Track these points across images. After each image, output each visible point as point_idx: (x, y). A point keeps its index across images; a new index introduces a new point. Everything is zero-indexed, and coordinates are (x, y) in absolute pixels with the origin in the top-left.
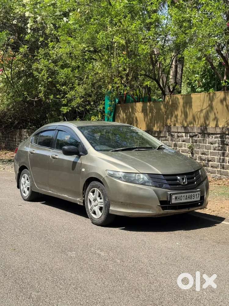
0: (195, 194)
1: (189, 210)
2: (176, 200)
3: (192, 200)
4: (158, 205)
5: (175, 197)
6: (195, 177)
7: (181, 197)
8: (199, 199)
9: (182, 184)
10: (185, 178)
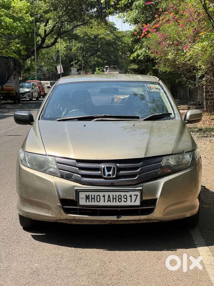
0: (128, 194)
1: (118, 218)
2: (88, 200)
3: (122, 204)
4: (58, 205)
5: (86, 195)
6: (141, 167)
7: (98, 197)
8: (138, 203)
9: (105, 177)
10: (114, 168)
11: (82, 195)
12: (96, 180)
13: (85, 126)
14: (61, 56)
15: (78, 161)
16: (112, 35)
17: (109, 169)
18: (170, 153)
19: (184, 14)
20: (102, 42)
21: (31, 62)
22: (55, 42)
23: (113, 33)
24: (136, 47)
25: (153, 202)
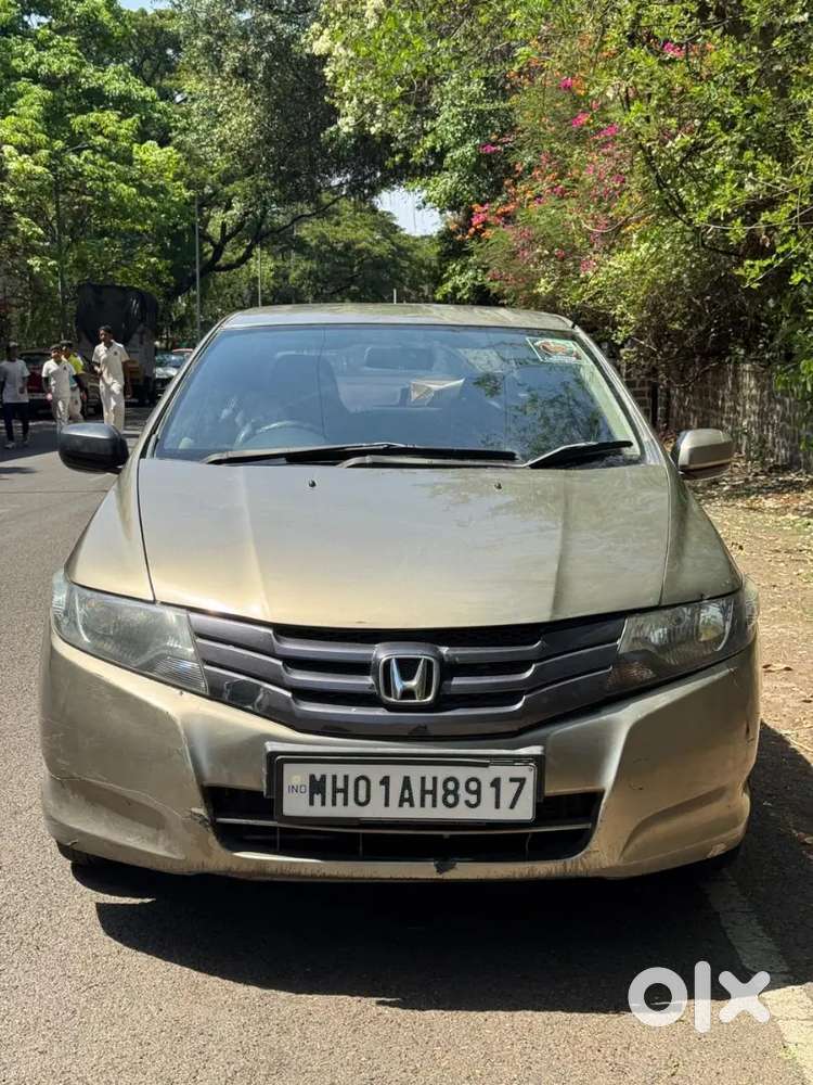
0: (486, 775)
1: (440, 870)
2: (318, 798)
3: (461, 813)
4: (195, 814)
5: (312, 777)
6: (535, 662)
7: (362, 784)
8: (525, 811)
9: (393, 700)
10: (429, 664)
11: (295, 776)
12: (353, 711)
13: (313, 485)
14: (262, 291)
15: (283, 631)
16: (387, 244)
17: (408, 669)
18: (652, 602)
19: (581, 179)
20: (363, 260)
21: (188, 304)
22: (248, 255)
23: (389, 238)
24: (450, 269)
25: (588, 804)
